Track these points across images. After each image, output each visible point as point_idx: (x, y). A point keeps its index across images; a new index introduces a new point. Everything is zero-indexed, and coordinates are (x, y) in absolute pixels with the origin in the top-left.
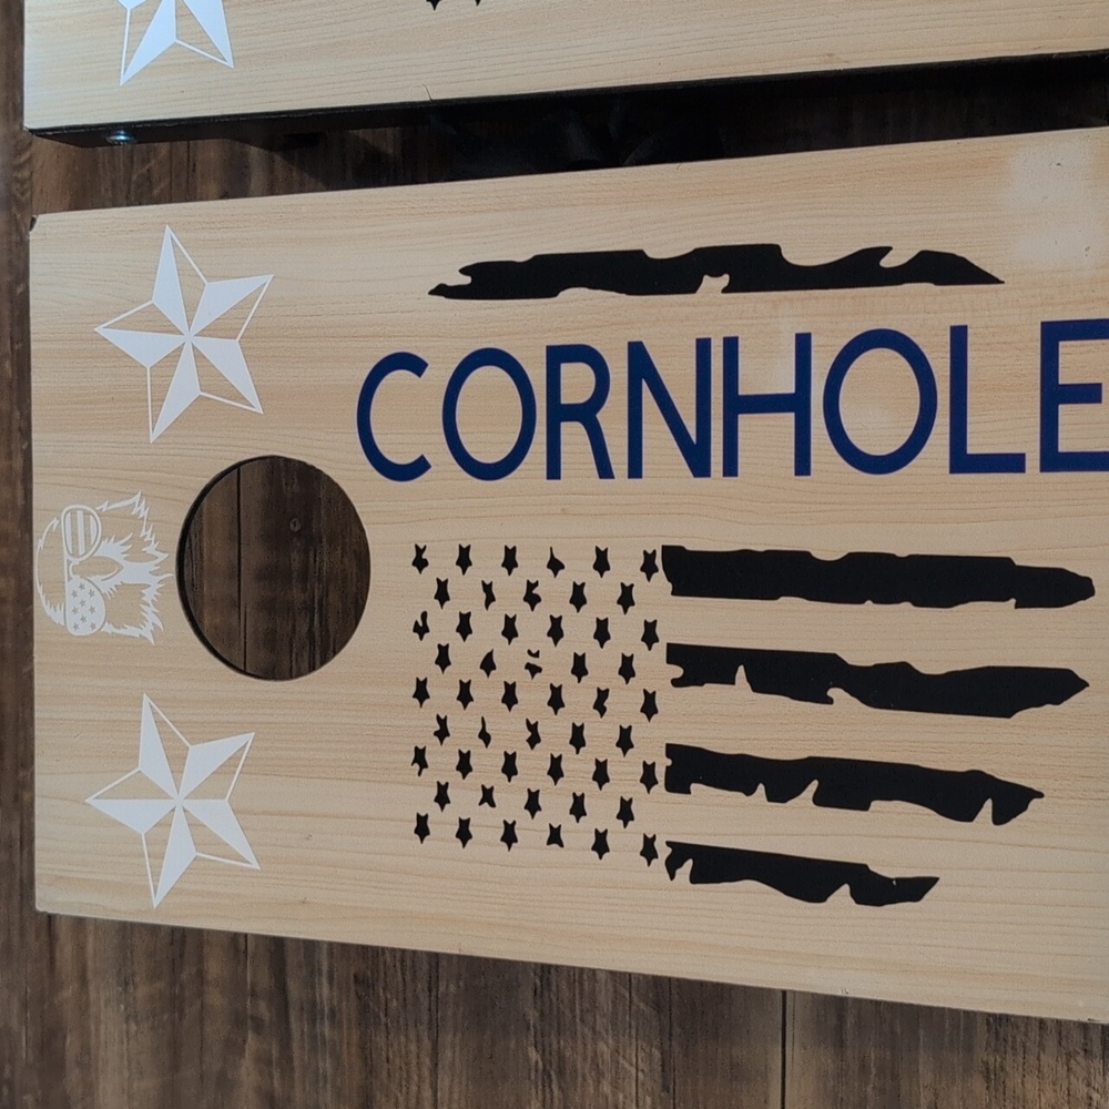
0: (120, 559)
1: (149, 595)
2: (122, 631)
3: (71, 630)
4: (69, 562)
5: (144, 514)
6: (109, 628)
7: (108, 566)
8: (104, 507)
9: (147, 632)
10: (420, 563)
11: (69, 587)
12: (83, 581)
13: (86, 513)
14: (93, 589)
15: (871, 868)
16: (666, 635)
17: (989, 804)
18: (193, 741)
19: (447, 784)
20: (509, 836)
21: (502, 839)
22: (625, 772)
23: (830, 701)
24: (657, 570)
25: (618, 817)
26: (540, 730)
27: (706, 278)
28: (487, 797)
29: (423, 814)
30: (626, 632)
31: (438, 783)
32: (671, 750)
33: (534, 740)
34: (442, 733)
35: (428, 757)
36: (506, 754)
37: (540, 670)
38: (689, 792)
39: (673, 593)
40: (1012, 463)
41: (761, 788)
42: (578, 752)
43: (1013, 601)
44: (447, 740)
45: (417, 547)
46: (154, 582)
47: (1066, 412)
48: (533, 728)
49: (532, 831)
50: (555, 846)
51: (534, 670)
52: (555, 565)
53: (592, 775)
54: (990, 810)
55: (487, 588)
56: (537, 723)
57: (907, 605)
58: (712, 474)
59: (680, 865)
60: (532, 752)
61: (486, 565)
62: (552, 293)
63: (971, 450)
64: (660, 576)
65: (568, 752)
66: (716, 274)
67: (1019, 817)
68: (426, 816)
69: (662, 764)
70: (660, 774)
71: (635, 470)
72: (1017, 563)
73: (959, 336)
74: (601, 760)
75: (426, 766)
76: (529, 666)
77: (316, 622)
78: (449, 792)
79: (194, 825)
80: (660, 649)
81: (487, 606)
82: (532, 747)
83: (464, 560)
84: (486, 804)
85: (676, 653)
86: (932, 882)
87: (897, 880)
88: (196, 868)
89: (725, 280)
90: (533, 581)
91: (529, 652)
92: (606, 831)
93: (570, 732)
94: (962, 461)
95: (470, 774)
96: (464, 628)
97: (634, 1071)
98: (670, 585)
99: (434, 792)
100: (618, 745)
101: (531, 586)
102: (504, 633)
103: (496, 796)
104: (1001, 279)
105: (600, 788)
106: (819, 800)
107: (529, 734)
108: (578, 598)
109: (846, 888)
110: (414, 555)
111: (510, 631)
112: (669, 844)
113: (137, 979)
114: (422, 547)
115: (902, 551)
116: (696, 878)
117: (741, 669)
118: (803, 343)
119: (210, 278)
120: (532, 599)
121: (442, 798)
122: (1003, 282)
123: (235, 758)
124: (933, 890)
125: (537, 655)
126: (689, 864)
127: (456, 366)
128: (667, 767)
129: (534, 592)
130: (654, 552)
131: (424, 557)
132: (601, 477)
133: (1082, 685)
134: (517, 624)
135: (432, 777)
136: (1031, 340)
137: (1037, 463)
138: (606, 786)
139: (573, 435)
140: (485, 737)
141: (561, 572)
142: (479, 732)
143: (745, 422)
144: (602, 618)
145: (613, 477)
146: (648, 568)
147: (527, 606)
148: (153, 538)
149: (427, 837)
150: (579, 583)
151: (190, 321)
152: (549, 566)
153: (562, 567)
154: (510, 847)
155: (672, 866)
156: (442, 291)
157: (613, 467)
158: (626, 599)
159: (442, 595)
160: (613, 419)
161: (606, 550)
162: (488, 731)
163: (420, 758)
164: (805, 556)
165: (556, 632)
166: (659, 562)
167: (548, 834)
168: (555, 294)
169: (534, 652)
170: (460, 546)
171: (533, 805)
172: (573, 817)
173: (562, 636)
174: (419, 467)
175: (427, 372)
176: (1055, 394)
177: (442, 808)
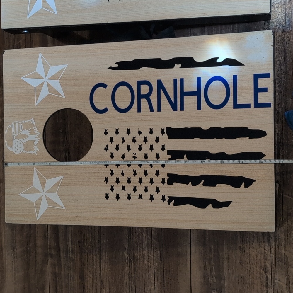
0: (28, 134)
1: (35, 143)
2: (28, 152)
3: (15, 152)
4: (14, 136)
5: (34, 123)
6: (25, 152)
7: (24, 136)
8: (23, 122)
9: (35, 152)
10: (106, 133)
11: (14, 142)
12: (18, 140)
13: (19, 123)
14: (21, 142)
15: (217, 200)
16: (167, 148)
17: (243, 183)
18: (47, 179)
19: (113, 186)
20: (129, 197)
21: (127, 198)
22: (157, 181)
24: (165, 133)
25: (156, 191)
26: (136, 172)
27: (176, 65)
28: (123, 188)
29: (107, 193)
30: (157, 148)
31: (111, 186)
33: (135, 174)
34: (112, 174)
35: (108, 180)
36: (128, 178)
37: (136, 157)
38: (173, 185)
39: (169, 138)
40: (248, 106)
41: (190, 183)
42: (146, 177)
43: (248, 137)
44: (113, 175)
45: (105, 129)
46: (37, 140)
47: (260, 94)
48: (135, 171)
49: (135, 196)
52: (140, 133)
53: (149, 182)
54: (244, 185)
55: (123, 139)
56: (136, 170)
57: (224, 139)
58: (178, 110)
59: (171, 202)
60: (135, 177)
61: (123, 133)
62: (138, 68)
63: (238, 103)
64: (165, 134)
65: (143, 177)
66: (178, 64)
67: (251, 186)
68: (108, 194)
69: (166, 178)
70: (166, 181)
71: (159, 110)
72: (249, 128)
74: (152, 178)
75: (108, 182)
77: (67, 154)
78: (114, 188)
79: (48, 199)
80: (166, 151)
81: (123, 143)
82: (135, 176)
83: (117, 132)
84: (123, 190)
85: (169, 152)
86: (230, 202)
87: (223, 202)
88: (48, 210)
89: (180, 65)
90: (134, 137)
91: (134, 153)
92: (153, 195)
93: (144, 172)
94: (236, 106)
95: (119, 183)
96: (117, 148)
97: (153, 257)
98: (168, 136)
99: (110, 188)
100: (156, 174)
101: (134, 138)
102: (127, 149)
103: (125, 188)
104: (244, 64)
105: (151, 185)
106: (204, 185)
107: (134, 173)
108: (145, 140)
109: (211, 205)
110: (104, 131)
111: (129, 148)
112: (168, 197)
113: (17, 247)
114: (106, 129)
115: (223, 127)
116: (175, 204)
117: (185, 155)
119: (51, 65)
120: (134, 141)
121: (112, 189)
122: (245, 65)
123: (58, 182)
124: (231, 204)
125: (135, 154)
126: (173, 201)
127: (114, 86)
128: (168, 179)
129: (135, 139)
130: (164, 129)
132: (151, 111)
133: (264, 155)
134: (130, 147)
135: (109, 184)
136: (251, 78)
137: (253, 106)
138: (153, 184)
139: (144, 102)
140: (123, 174)
141: (141, 134)
142: (121, 173)
143: (185, 98)
144: (151, 145)
145: (154, 111)
146: (163, 132)
147: (133, 142)
148: (36, 129)
149: (108, 199)
150: (146, 137)
151: (46, 76)
152: (138, 133)
153: (141, 133)
154: (129, 200)
155: (169, 202)
156: (111, 68)
157: (154, 109)
158: (157, 140)
159: (112, 140)
160: (154, 98)
161: (152, 129)
162: (123, 172)
163: (106, 180)
164: (200, 129)
165: (140, 148)
166: (165, 131)
167: (139, 196)
168: (139, 69)
169: (135, 153)
170: (116, 129)
171: (135, 190)
172: (145, 192)
173: (142, 149)
174: (106, 110)
175: (107, 87)
176: (257, 90)
177: (112, 191)
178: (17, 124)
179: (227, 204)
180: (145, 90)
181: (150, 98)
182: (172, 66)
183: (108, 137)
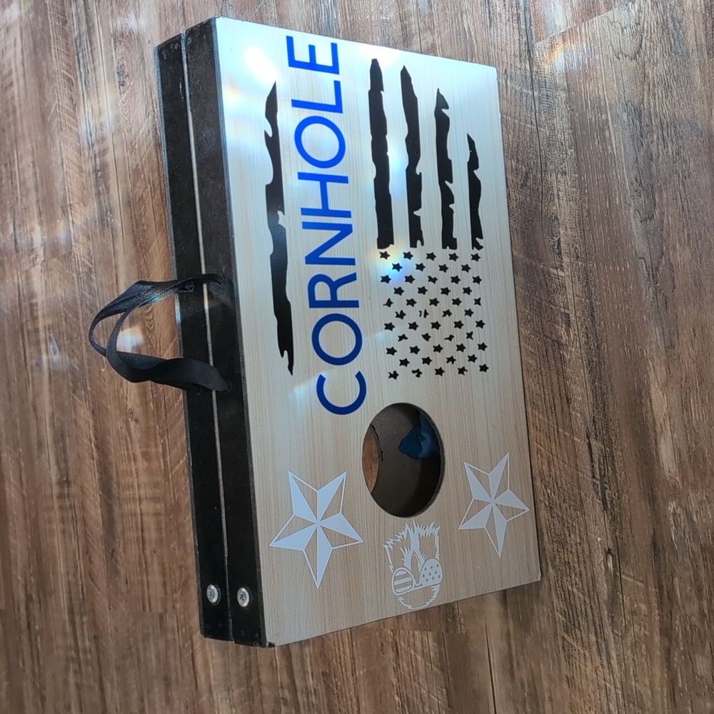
4: (415, 587)
6: (437, 556)
7: (414, 561)
8: (391, 567)
10: (394, 375)
12: (422, 576)
14: (424, 569)
15: (468, 160)
23: (420, 173)
32: (444, 247)
45: (390, 377)
46: (417, 529)
50: (481, 301)
51: (426, 314)
59: (478, 243)
69: (449, 251)
70: (452, 252)
73: (296, 104)
76: (425, 316)
80: (413, 251)
89: (280, 213)
118: (302, 176)
125: (421, 312)
131: (392, 373)
140: (451, 338)
143: (332, 207)
146: (385, 255)
148: (400, 534)
152: (389, 306)
156: (291, 367)
166: (383, 251)
174: (360, 377)
178: (397, 583)
179: (471, 143)
180: (322, 292)
181: (337, 281)
182: (283, 231)
183: (401, 370)
